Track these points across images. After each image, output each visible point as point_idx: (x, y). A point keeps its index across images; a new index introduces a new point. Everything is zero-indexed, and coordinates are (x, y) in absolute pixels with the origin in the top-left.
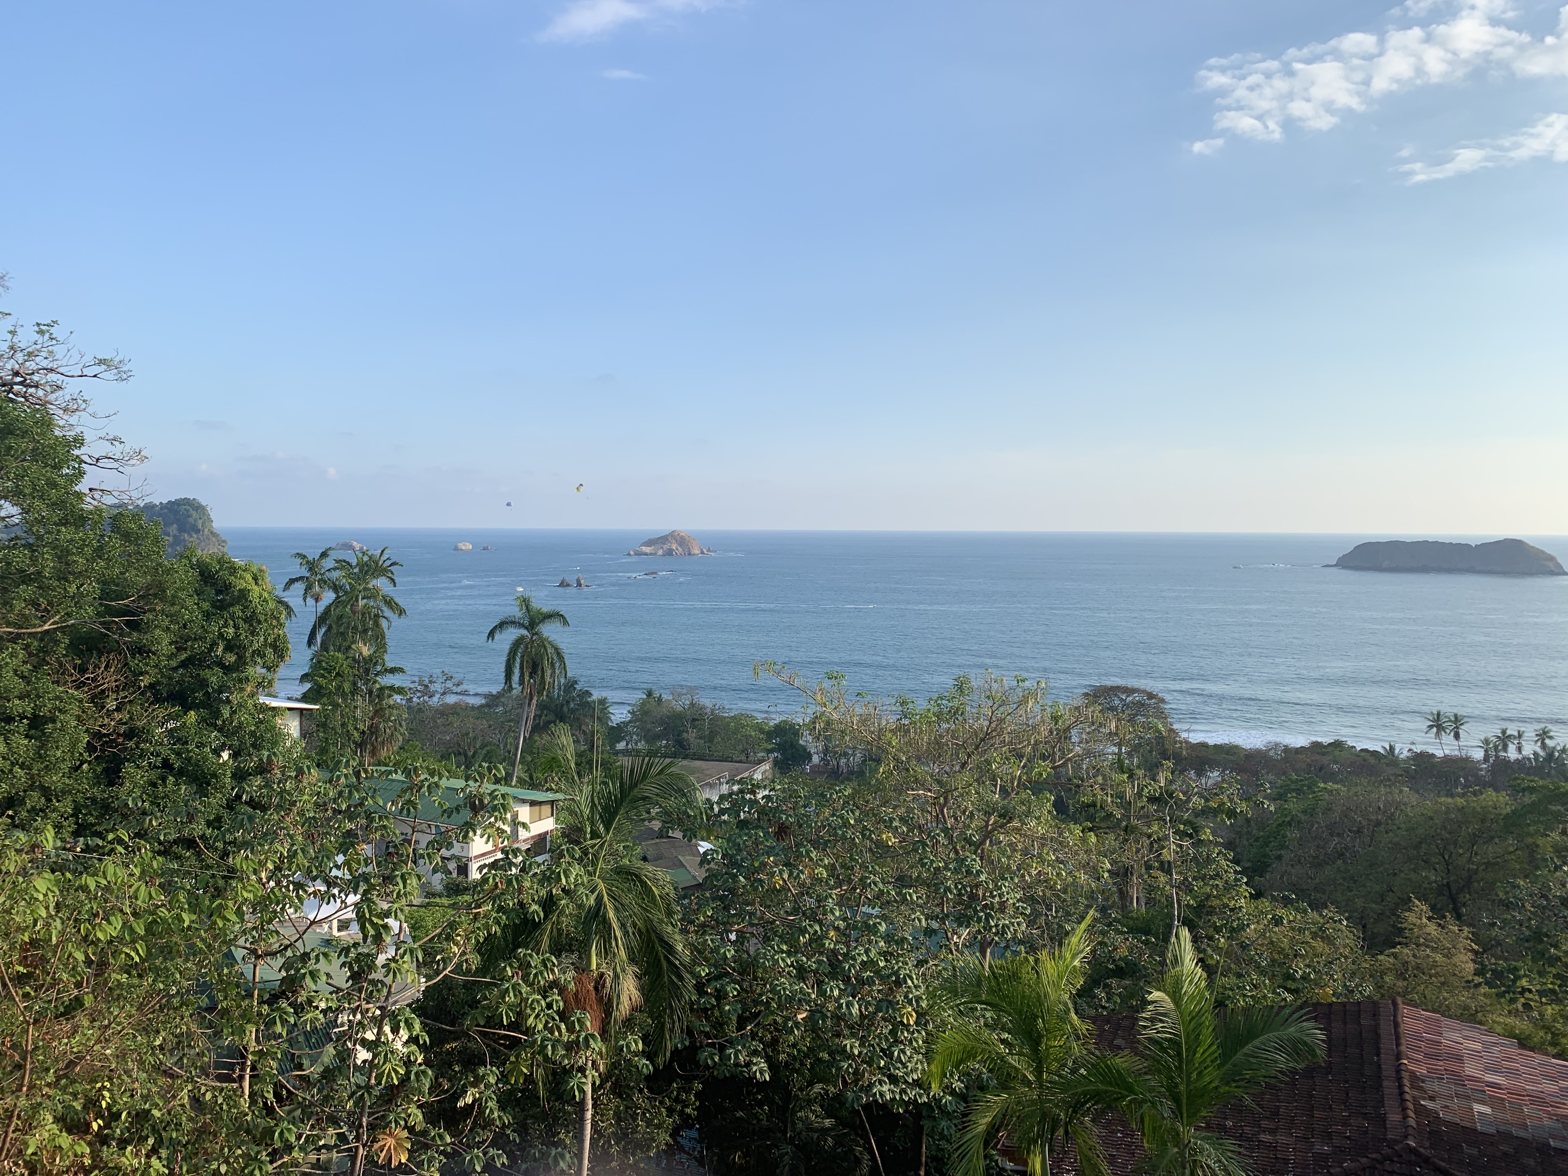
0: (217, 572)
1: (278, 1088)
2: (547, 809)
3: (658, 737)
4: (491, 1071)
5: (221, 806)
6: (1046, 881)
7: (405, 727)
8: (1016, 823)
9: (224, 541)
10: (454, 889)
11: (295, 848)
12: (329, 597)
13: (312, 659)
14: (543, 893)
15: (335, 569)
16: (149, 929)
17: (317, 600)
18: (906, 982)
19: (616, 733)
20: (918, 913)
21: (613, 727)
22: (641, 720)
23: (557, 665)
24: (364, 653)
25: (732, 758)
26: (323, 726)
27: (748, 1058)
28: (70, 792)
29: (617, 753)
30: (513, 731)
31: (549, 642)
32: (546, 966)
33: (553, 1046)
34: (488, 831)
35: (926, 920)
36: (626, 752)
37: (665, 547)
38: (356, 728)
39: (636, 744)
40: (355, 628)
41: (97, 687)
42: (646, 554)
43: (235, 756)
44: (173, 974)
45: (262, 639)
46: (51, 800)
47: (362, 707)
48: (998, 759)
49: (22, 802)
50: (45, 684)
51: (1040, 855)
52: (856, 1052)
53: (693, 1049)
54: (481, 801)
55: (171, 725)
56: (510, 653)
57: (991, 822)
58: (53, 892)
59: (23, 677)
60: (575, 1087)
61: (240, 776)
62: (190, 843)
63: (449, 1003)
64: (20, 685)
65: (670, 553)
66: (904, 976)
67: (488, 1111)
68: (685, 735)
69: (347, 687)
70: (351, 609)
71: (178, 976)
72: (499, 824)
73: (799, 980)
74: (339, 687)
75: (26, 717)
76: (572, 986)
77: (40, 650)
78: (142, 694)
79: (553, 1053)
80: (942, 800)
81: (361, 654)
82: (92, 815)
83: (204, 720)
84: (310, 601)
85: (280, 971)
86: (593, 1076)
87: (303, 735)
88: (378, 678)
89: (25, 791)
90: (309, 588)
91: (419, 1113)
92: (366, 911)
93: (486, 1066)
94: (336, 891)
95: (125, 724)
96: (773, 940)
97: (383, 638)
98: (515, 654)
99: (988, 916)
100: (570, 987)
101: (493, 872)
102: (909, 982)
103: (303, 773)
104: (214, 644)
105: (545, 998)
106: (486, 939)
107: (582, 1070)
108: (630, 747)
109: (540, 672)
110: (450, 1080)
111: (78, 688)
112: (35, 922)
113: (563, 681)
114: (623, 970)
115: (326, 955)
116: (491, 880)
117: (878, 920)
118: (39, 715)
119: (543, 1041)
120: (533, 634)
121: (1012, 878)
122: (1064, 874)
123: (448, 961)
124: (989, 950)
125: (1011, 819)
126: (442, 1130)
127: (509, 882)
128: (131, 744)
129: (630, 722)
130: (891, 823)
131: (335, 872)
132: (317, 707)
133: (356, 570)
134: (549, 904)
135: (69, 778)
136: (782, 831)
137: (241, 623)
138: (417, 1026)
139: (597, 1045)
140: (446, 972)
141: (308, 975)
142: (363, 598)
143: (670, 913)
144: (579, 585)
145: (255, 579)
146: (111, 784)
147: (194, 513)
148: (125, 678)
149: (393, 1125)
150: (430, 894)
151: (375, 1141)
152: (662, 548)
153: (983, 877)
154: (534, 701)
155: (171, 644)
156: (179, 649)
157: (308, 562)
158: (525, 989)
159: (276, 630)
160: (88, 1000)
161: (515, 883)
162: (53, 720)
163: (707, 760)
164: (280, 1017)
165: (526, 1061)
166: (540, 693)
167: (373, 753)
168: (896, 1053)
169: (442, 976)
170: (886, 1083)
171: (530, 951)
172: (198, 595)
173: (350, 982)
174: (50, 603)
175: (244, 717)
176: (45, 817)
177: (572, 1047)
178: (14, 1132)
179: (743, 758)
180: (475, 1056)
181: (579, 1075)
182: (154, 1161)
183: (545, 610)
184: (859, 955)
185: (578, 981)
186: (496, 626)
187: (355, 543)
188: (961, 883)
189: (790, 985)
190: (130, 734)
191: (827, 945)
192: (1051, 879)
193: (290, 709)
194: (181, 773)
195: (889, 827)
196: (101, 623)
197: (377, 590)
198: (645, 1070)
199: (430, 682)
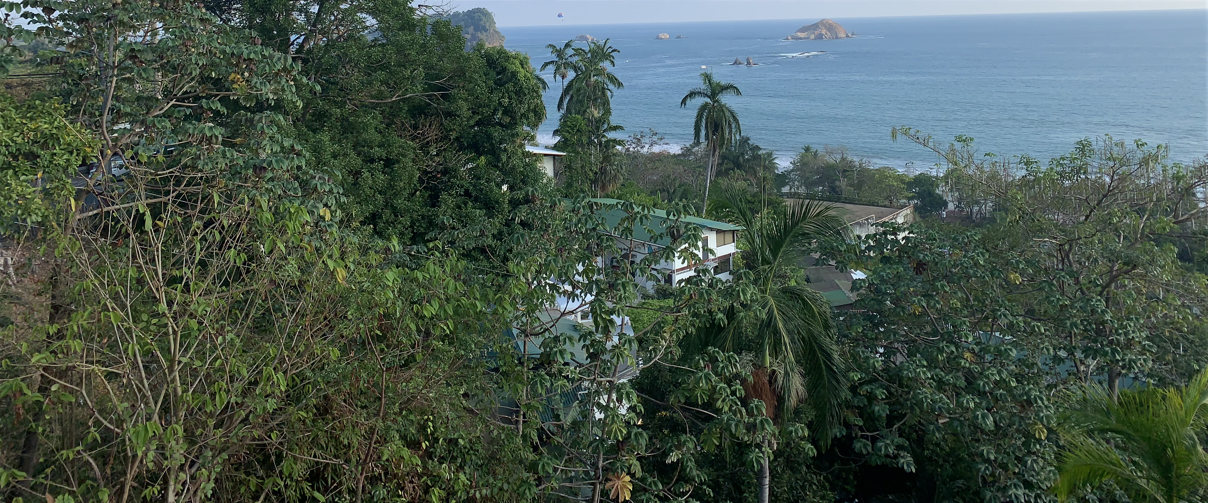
0: (497, 60)
1: (541, 432)
2: (729, 237)
3: (816, 183)
4: (690, 439)
5: (501, 224)
6: (1172, 323)
7: (624, 170)
8: (1139, 270)
9: (503, 37)
10: (662, 294)
11: (549, 258)
12: (571, 75)
13: (561, 120)
14: (727, 304)
15: (574, 55)
16: (456, 312)
17: (563, 77)
18: (1036, 402)
19: (782, 179)
20: (1047, 344)
21: (778, 175)
22: (800, 170)
23: (733, 126)
24: (595, 116)
25: (877, 203)
26: (569, 167)
27: (896, 452)
28: (408, 211)
29: (783, 195)
30: (703, 175)
31: (726, 108)
32: (730, 362)
33: (736, 425)
34: (684, 254)
35: (1054, 349)
36: (790, 195)
37: (816, 32)
38: (591, 170)
39: (798, 189)
40: (589, 97)
41: (424, 139)
42: (801, 39)
43: (511, 188)
44: (470, 345)
45: (527, 106)
46: (397, 216)
47: (595, 155)
48: (1119, 214)
49: (381, 217)
50: (394, 137)
51: (1165, 300)
52: (992, 458)
53: (850, 439)
54: (678, 231)
55: (469, 166)
56: (697, 116)
57: (1116, 268)
58: (397, 281)
59: (380, 132)
60: (754, 459)
61: (515, 204)
62: (483, 251)
63: (659, 382)
64: (378, 138)
65: (820, 37)
66: (1035, 397)
67: (688, 469)
68: (837, 183)
69: (585, 140)
70: (586, 83)
71: (473, 346)
72: (692, 249)
73: (939, 390)
74: (579, 140)
75: (382, 159)
76: (751, 379)
77: (391, 114)
78: (452, 144)
79: (736, 431)
80: (1067, 247)
81: (593, 116)
82: (422, 227)
83: (490, 163)
84: (559, 78)
85: (540, 348)
86: (768, 452)
87: (556, 174)
88: (605, 134)
89: (382, 209)
90: (558, 69)
91: (638, 463)
92: (598, 308)
93: (686, 434)
94: (578, 292)
95: (441, 165)
96: (916, 356)
97: (609, 104)
98: (701, 117)
99: (1114, 351)
100: (749, 380)
101: (689, 286)
102: (1039, 402)
103: (556, 204)
104: (496, 110)
105: (730, 386)
106: (684, 337)
107: (759, 446)
108: (793, 190)
109: (720, 130)
110: (661, 441)
111: (413, 140)
112: (387, 300)
113: (738, 137)
114: (792, 370)
115: (570, 339)
116: (687, 291)
117: (1009, 347)
118: (390, 159)
119: (728, 420)
120: (714, 102)
121: (1137, 319)
122: (1191, 318)
123: (658, 351)
124: (1117, 381)
125: (1135, 267)
126: (656, 479)
127: (701, 295)
128: (445, 179)
129: (792, 171)
130: (1018, 265)
131: (577, 277)
132: (565, 154)
133: (589, 55)
134: (731, 313)
135: (408, 201)
136: (920, 267)
137: (513, 95)
138: (635, 399)
139: (771, 428)
140: (656, 359)
141: (558, 353)
142: (594, 76)
143: (827, 327)
144: (749, 63)
145: (522, 64)
146: (433, 206)
147: (484, 18)
148: (442, 133)
149: (620, 471)
150: (645, 296)
151: (607, 480)
152: (814, 33)
153: (1108, 317)
154: (717, 153)
155: (469, 110)
156: (473, 113)
157: (557, 51)
158: (714, 378)
159: (536, 100)
160: (419, 357)
161: (705, 295)
162: (398, 161)
163: (856, 204)
164: (541, 381)
165: (716, 434)
166: (721, 146)
167: (603, 188)
168: (1029, 462)
169: (653, 362)
170: (1021, 488)
171: (717, 349)
172: (486, 76)
173: (589, 360)
174: (395, 83)
175: (515, 161)
176: (395, 227)
177: (751, 428)
178: (375, 443)
179: (887, 203)
180: (678, 425)
181: (757, 450)
182: (462, 476)
183: (723, 83)
184: (992, 374)
185: (755, 374)
186: (686, 97)
187: (588, 36)
188: (1086, 320)
189: (931, 395)
190: (445, 172)
191: (963, 363)
192: (1178, 322)
193: (546, 155)
194: (476, 199)
195: (1016, 269)
196: (427, 96)
197: (603, 70)
198: (810, 452)
199: (642, 136)
